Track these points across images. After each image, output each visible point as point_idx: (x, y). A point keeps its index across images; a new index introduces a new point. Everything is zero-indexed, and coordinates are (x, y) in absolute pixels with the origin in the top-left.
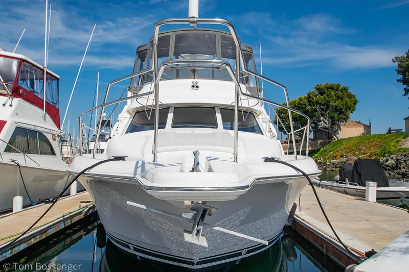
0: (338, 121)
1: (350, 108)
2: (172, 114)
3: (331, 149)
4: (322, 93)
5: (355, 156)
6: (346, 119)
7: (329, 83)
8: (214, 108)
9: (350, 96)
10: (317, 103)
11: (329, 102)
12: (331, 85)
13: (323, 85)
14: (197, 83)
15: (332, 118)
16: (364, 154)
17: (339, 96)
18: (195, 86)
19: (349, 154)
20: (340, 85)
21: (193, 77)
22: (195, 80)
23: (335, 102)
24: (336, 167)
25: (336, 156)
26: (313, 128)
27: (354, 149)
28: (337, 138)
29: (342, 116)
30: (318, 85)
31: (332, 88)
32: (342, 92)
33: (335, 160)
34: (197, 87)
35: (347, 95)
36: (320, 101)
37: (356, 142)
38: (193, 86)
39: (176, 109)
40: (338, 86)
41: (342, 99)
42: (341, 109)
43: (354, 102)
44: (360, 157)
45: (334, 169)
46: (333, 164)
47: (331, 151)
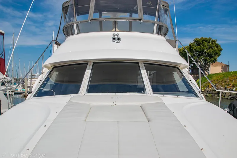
0: (209, 62)
1: (217, 54)
2: (90, 70)
3: (205, 81)
4: (199, 44)
5: (222, 86)
6: (215, 61)
7: (204, 38)
8: (138, 63)
9: (217, 46)
10: (196, 50)
11: (204, 50)
12: (205, 38)
13: (200, 39)
14: (118, 35)
15: (206, 60)
16: (229, 85)
17: (210, 46)
18: (117, 38)
19: (217, 85)
20: (211, 39)
21: (114, 30)
22: (116, 33)
23: (207, 50)
24: (209, 93)
25: (208, 86)
26: (192, 67)
27: (220, 81)
28: (208, 73)
29: (213, 59)
30: (196, 39)
31: (206, 40)
32: (212, 43)
33: (208, 89)
34: (119, 39)
35: (216, 45)
36: (198, 49)
37: (222, 76)
38: (114, 39)
39: (95, 64)
40: (210, 39)
41: (212, 48)
42: (212, 55)
43: (220, 50)
44: (226, 87)
45: (208, 95)
46: (207, 91)
47: (205, 82)
